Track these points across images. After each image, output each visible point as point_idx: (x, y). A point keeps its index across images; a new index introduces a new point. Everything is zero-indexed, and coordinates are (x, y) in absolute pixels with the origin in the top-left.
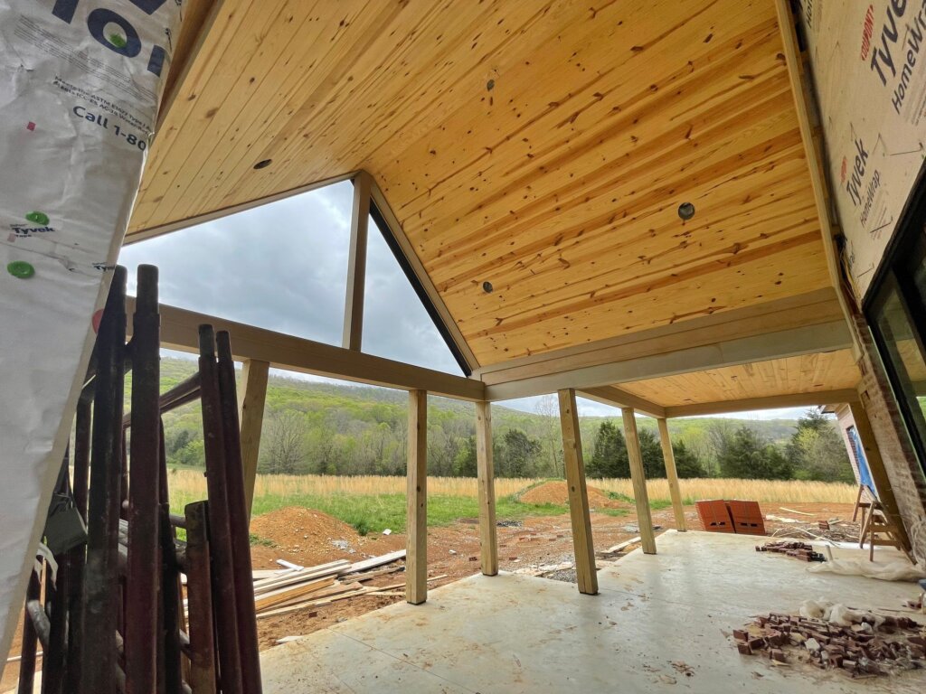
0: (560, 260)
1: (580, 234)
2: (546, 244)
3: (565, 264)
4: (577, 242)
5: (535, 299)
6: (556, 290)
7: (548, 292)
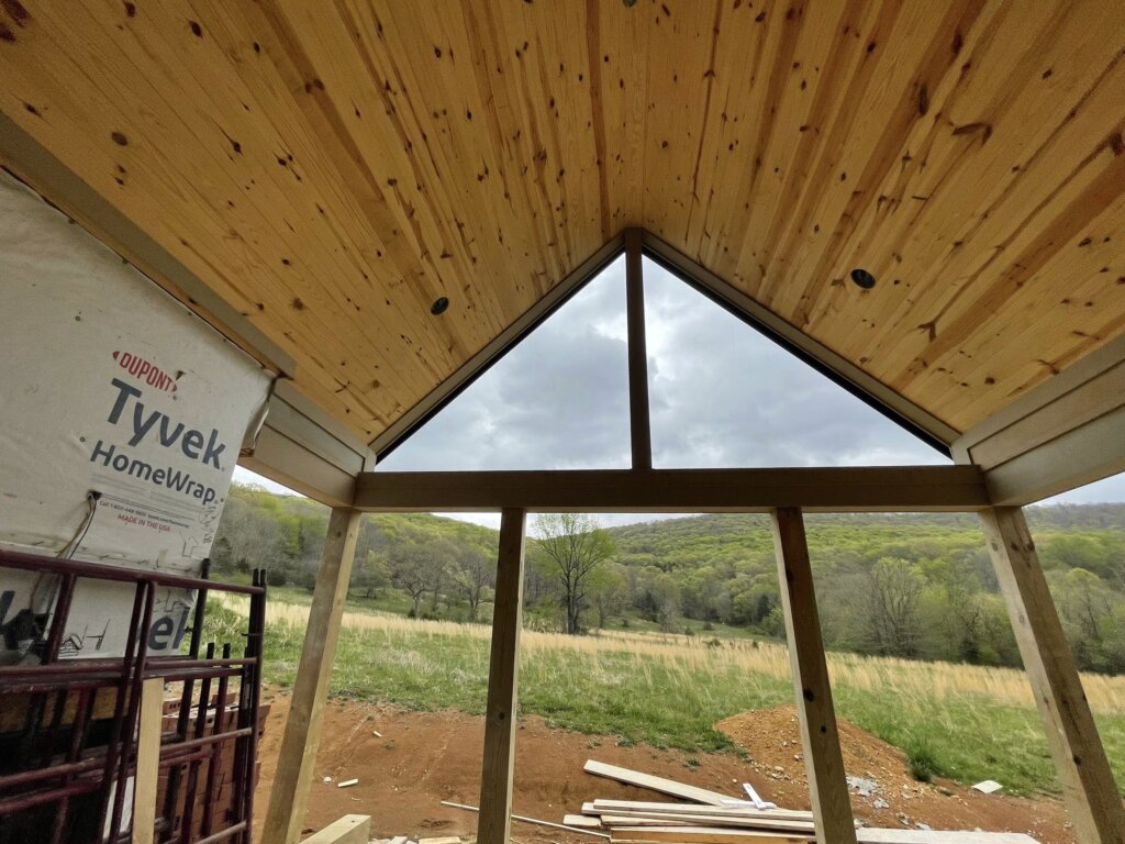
0: (959, 131)
1: (958, 45)
2: (904, 126)
3: (979, 131)
4: (967, 67)
5: (967, 247)
6: (1001, 199)
7: (985, 216)
